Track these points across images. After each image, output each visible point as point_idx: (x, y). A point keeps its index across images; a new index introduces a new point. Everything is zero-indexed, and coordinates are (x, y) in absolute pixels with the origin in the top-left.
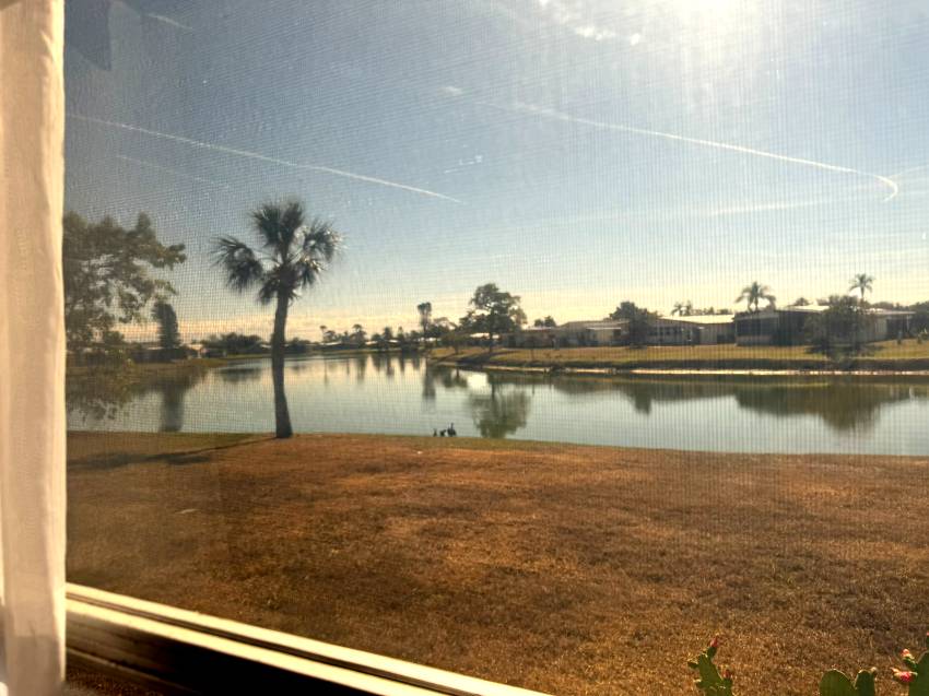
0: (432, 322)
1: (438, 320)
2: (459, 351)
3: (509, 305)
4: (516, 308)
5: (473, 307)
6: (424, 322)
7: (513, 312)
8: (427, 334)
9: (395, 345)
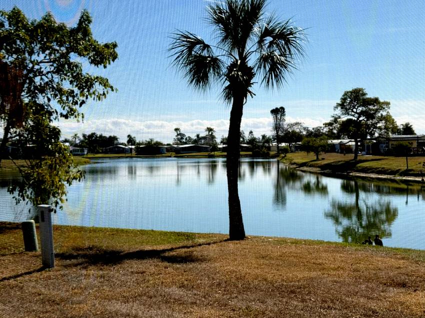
0: (286, 126)
1: (292, 125)
2: (320, 157)
3: (377, 111)
4: (384, 113)
5: (339, 112)
6: (277, 127)
7: (382, 118)
8: (279, 139)
9: (246, 149)
